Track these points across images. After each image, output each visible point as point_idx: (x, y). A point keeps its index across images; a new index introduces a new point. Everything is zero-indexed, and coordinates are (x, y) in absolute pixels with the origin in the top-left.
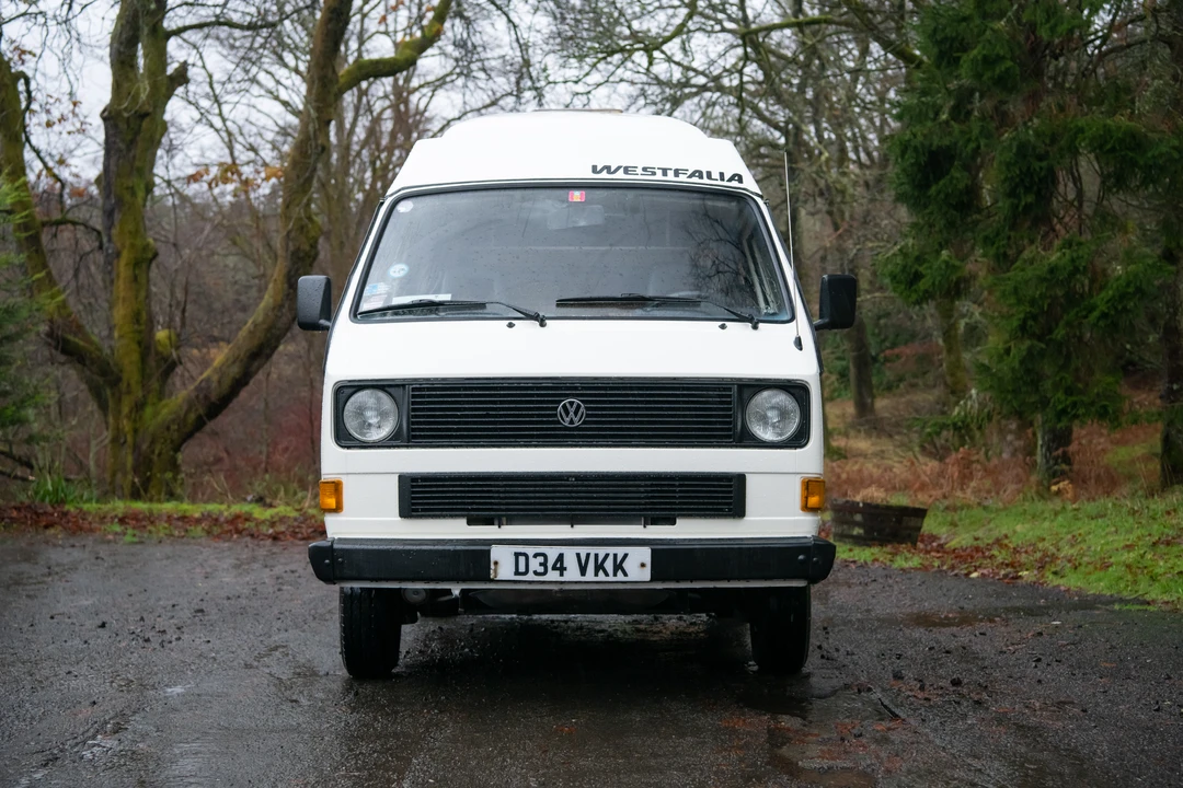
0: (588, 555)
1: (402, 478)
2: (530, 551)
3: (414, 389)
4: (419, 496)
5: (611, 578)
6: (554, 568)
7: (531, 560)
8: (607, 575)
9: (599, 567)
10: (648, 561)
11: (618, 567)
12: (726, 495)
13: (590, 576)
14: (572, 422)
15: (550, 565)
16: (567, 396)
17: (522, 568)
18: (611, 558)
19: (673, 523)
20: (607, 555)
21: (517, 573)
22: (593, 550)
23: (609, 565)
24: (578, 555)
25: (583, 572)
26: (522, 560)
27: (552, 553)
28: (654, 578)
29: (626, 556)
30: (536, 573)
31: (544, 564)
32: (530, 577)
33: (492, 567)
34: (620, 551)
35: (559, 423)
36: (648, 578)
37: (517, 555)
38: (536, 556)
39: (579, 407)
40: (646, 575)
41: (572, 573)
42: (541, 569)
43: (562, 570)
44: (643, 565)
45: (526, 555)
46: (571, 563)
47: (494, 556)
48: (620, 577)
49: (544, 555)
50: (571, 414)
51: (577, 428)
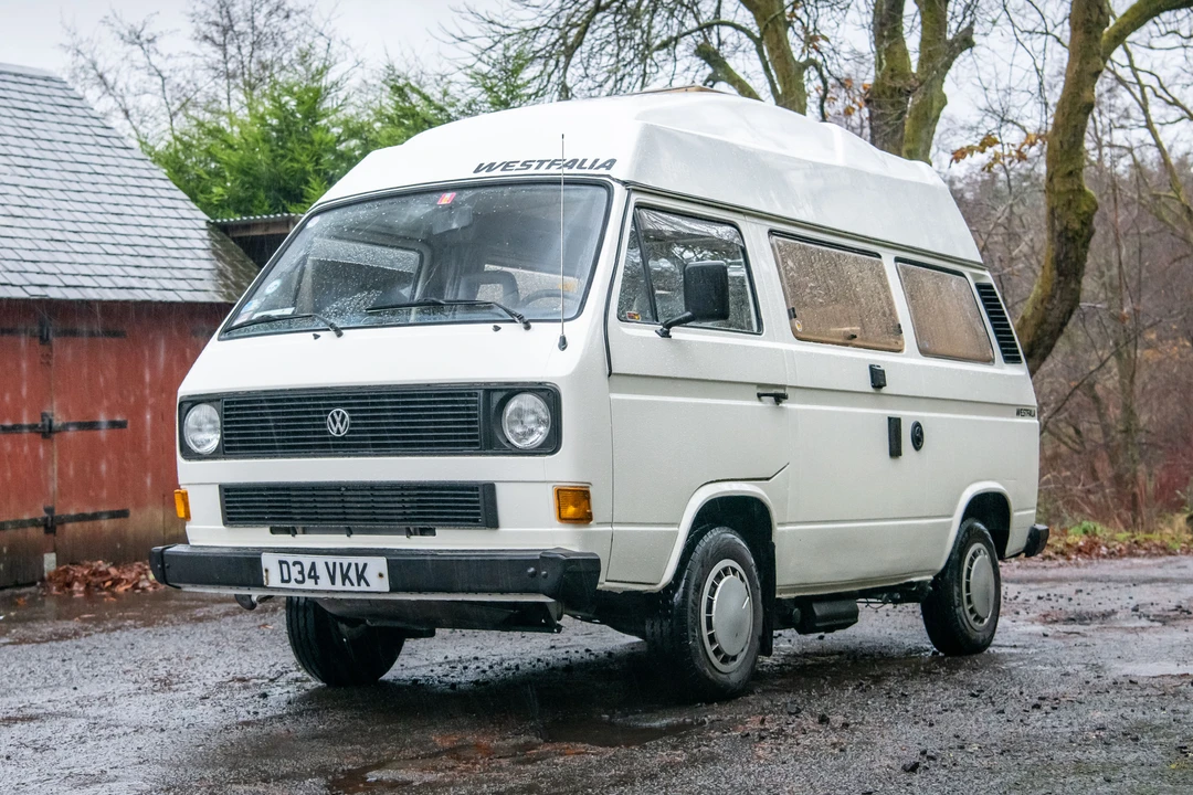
0: (335, 565)
1: (221, 488)
2: (290, 558)
3: (226, 403)
5: (356, 588)
6: (310, 577)
7: (292, 568)
8: (352, 584)
9: (345, 577)
10: (385, 572)
11: (361, 577)
12: (476, 506)
13: (338, 586)
14: (339, 432)
15: (306, 572)
16: (337, 406)
17: (286, 577)
18: (353, 567)
20: (350, 565)
21: (283, 581)
22: (338, 559)
23: (352, 574)
24: (326, 563)
26: (284, 566)
28: (393, 590)
29: (365, 565)
30: (296, 581)
31: (301, 572)
32: (293, 585)
33: (264, 574)
34: (361, 560)
35: (327, 432)
36: (387, 588)
37: (281, 563)
38: (295, 563)
39: (344, 415)
40: (384, 585)
41: (325, 583)
42: (300, 578)
43: (316, 578)
44: (381, 575)
45: (286, 562)
46: (322, 571)
47: (265, 564)
48: (363, 587)
49: (301, 563)
50: (338, 424)
51: (343, 438)
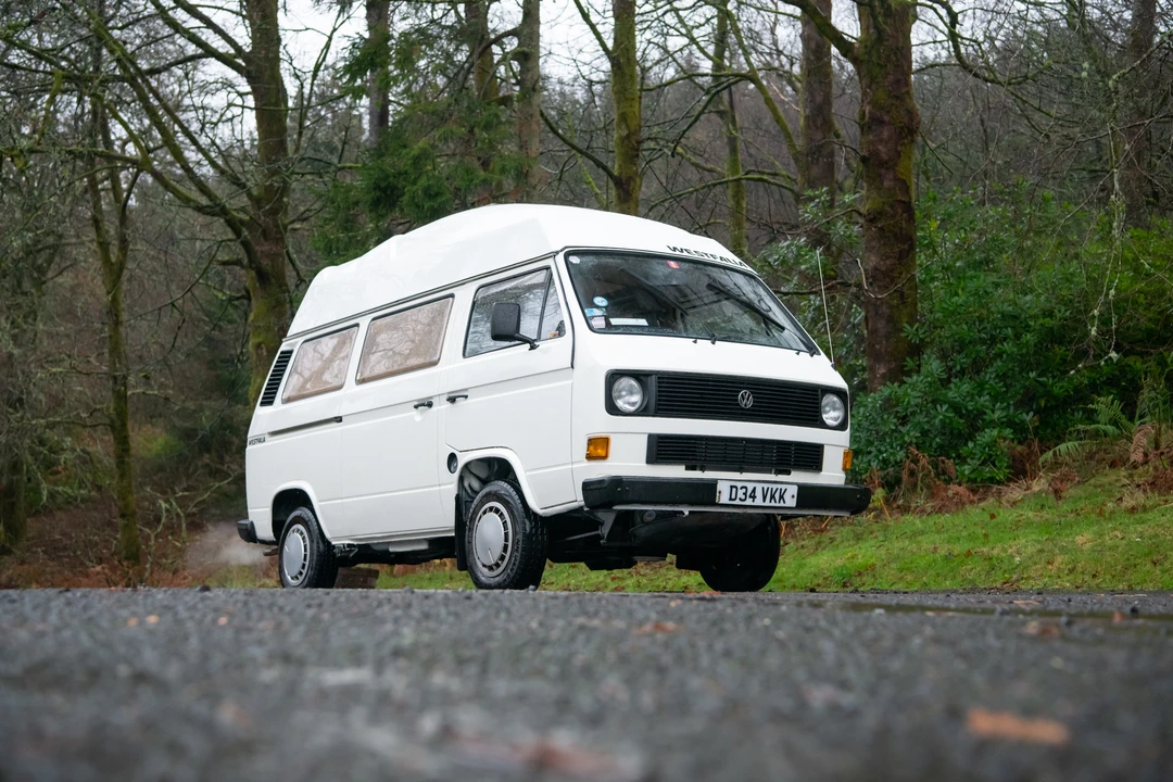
0: (768, 489)
1: (651, 437)
2: (739, 485)
3: (659, 378)
4: (662, 449)
5: (777, 505)
6: (750, 497)
7: (739, 491)
8: (775, 502)
9: (772, 497)
10: (795, 495)
11: (781, 497)
12: (811, 457)
13: (767, 503)
14: (746, 405)
15: (748, 494)
16: (744, 388)
17: (733, 497)
18: (779, 491)
19: (789, 473)
20: (777, 489)
21: (731, 499)
22: (770, 486)
23: (777, 496)
24: (763, 490)
25: (764, 501)
26: (734, 490)
27: (750, 487)
28: (798, 505)
29: (786, 491)
30: (740, 500)
31: (745, 494)
32: (737, 502)
33: (717, 495)
34: (783, 487)
35: (738, 405)
36: (794, 505)
37: (732, 487)
38: (741, 488)
39: (749, 395)
40: (794, 503)
41: (759, 501)
42: (743, 497)
43: (754, 497)
44: (793, 497)
45: (736, 487)
46: (759, 494)
47: (719, 487)
48: (782, 504)
49: (746, 488)
50: (746, 400)
51: (748, 410)
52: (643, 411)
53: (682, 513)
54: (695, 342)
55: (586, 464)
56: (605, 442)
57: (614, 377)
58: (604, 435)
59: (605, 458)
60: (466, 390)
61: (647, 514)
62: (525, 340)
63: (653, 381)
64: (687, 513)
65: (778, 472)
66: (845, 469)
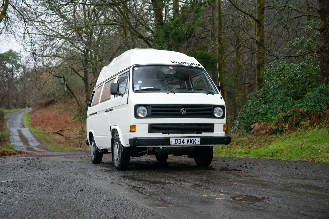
0: (189, 139)
1: (150, 125)
2: (178, 139)
3: (152, 106)
4: (153, 128)
5: (193, 144)
6: (182, 142)
7: (178, 141)
8: (192, 143)
9: (191, 142)
10: (200, 140)
11: (194, 142)
12: (210, 128)
13: (189, 144)
14: (183, 113)
15: (182, 141)
16: (182, 108)
17: (176, 142)
18: (193, 140)
19: (201, 133)
20: (192, 139)
21: (175, 143)
22: (190, 138)
23: (193, 141)
24: (187, 139)
25: (188, 143)
26: (176, 140)
27: (182, 139)
28: (201, 144)
29: (196, 140)
30: (179, 143)
31: (180, 141)
32: (178, 144)
33: (170, 142)
34: (195, 138)
35: (180, 113)
36: (200, 144)
37: (175, 139)
38: (179, 140)
39: (185, 110)
40: (199, 143)
41: (186, 143)
42: (180, 142)
43: (184, 142)
44: (199, 141)
45: (177, 140)
46: (186, 141)
47: (171, 140)
48: (195, 144)
49: (181, 139)
50: (183, 111)
51: (184, 114)
52: (147, 117)
53: (160, 147)
54: (168, 94)
55: (130, 133)
56: (135, 127)
57: (137, 107)
58: (134, 125)
59: (135, 131)
60: (113, 108)
61: (149, 148)
62: (120, 95)
63: (150, 108)
64: (161, 148)
65: (197, 133)
66: (224, 130)
